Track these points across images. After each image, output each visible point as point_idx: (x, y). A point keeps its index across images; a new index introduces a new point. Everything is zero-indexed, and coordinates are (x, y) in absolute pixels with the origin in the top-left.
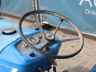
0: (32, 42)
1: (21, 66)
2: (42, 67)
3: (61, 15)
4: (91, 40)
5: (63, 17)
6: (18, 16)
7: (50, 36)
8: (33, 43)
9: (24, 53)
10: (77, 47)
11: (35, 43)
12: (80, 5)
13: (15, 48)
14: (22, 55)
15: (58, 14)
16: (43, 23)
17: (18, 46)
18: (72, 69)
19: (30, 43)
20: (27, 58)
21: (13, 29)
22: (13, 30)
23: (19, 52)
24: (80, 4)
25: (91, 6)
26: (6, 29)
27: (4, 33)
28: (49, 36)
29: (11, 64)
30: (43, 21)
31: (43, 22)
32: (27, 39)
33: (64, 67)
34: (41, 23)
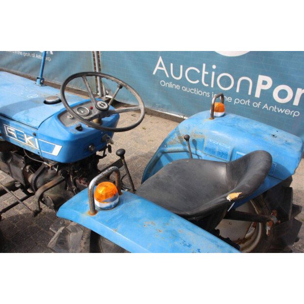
0: (81, 112)
1: (65, 142)
2: (93, 145)
3: (119, 80)
4: (168, 120)
5: (120, 82)
6: (74, 88)
7: (102, 105)
8: (81, 114)
9: (69, 126)
10: (150, 129)
11: (85, 114)
12: (154, 75)
13: (58, 120)
14: (66, 128)
15: (114, 77)
16: (107, 98)
17: (62, 118)
18: (141, 156)
19: (77, 115)
20: (73, 133)
21: (57, 97)
22: (58, 99)
23: (62, 125)
24: (154, 73)
25: (168, 76)
26: (49, 98)
27: (45, 102)
28: (100, 105)
29: (52, 140)
30: (107, 94)
31: (107, 96)
32: (74, 110)
33: (131, 154)
34: (104, 97)
